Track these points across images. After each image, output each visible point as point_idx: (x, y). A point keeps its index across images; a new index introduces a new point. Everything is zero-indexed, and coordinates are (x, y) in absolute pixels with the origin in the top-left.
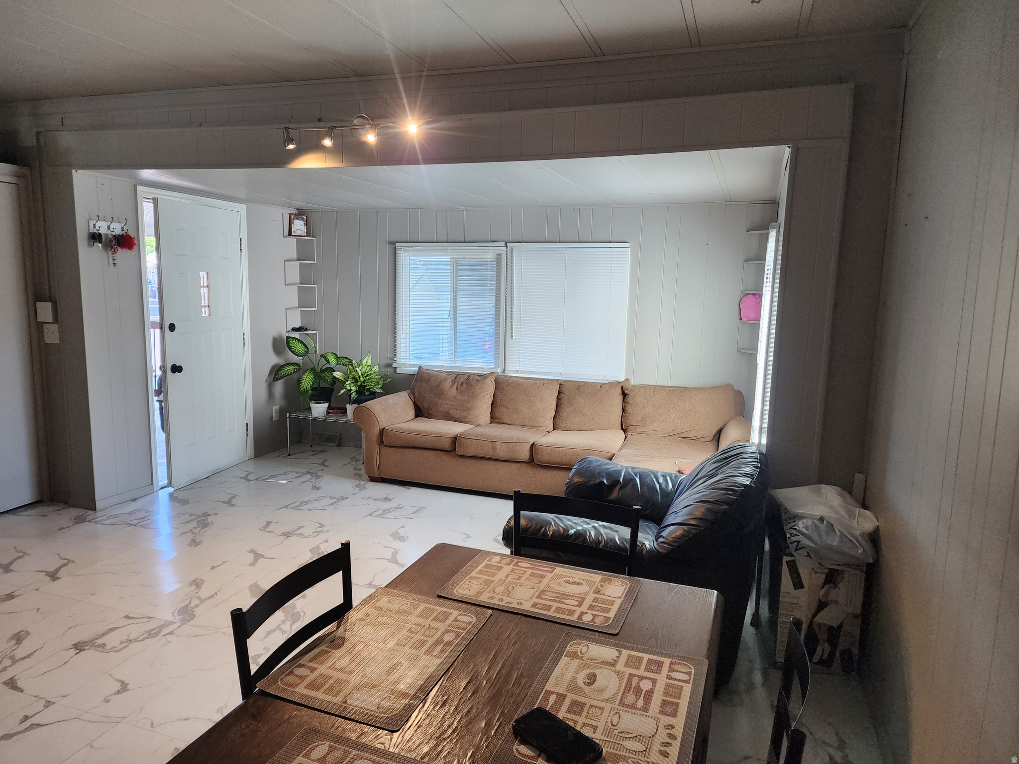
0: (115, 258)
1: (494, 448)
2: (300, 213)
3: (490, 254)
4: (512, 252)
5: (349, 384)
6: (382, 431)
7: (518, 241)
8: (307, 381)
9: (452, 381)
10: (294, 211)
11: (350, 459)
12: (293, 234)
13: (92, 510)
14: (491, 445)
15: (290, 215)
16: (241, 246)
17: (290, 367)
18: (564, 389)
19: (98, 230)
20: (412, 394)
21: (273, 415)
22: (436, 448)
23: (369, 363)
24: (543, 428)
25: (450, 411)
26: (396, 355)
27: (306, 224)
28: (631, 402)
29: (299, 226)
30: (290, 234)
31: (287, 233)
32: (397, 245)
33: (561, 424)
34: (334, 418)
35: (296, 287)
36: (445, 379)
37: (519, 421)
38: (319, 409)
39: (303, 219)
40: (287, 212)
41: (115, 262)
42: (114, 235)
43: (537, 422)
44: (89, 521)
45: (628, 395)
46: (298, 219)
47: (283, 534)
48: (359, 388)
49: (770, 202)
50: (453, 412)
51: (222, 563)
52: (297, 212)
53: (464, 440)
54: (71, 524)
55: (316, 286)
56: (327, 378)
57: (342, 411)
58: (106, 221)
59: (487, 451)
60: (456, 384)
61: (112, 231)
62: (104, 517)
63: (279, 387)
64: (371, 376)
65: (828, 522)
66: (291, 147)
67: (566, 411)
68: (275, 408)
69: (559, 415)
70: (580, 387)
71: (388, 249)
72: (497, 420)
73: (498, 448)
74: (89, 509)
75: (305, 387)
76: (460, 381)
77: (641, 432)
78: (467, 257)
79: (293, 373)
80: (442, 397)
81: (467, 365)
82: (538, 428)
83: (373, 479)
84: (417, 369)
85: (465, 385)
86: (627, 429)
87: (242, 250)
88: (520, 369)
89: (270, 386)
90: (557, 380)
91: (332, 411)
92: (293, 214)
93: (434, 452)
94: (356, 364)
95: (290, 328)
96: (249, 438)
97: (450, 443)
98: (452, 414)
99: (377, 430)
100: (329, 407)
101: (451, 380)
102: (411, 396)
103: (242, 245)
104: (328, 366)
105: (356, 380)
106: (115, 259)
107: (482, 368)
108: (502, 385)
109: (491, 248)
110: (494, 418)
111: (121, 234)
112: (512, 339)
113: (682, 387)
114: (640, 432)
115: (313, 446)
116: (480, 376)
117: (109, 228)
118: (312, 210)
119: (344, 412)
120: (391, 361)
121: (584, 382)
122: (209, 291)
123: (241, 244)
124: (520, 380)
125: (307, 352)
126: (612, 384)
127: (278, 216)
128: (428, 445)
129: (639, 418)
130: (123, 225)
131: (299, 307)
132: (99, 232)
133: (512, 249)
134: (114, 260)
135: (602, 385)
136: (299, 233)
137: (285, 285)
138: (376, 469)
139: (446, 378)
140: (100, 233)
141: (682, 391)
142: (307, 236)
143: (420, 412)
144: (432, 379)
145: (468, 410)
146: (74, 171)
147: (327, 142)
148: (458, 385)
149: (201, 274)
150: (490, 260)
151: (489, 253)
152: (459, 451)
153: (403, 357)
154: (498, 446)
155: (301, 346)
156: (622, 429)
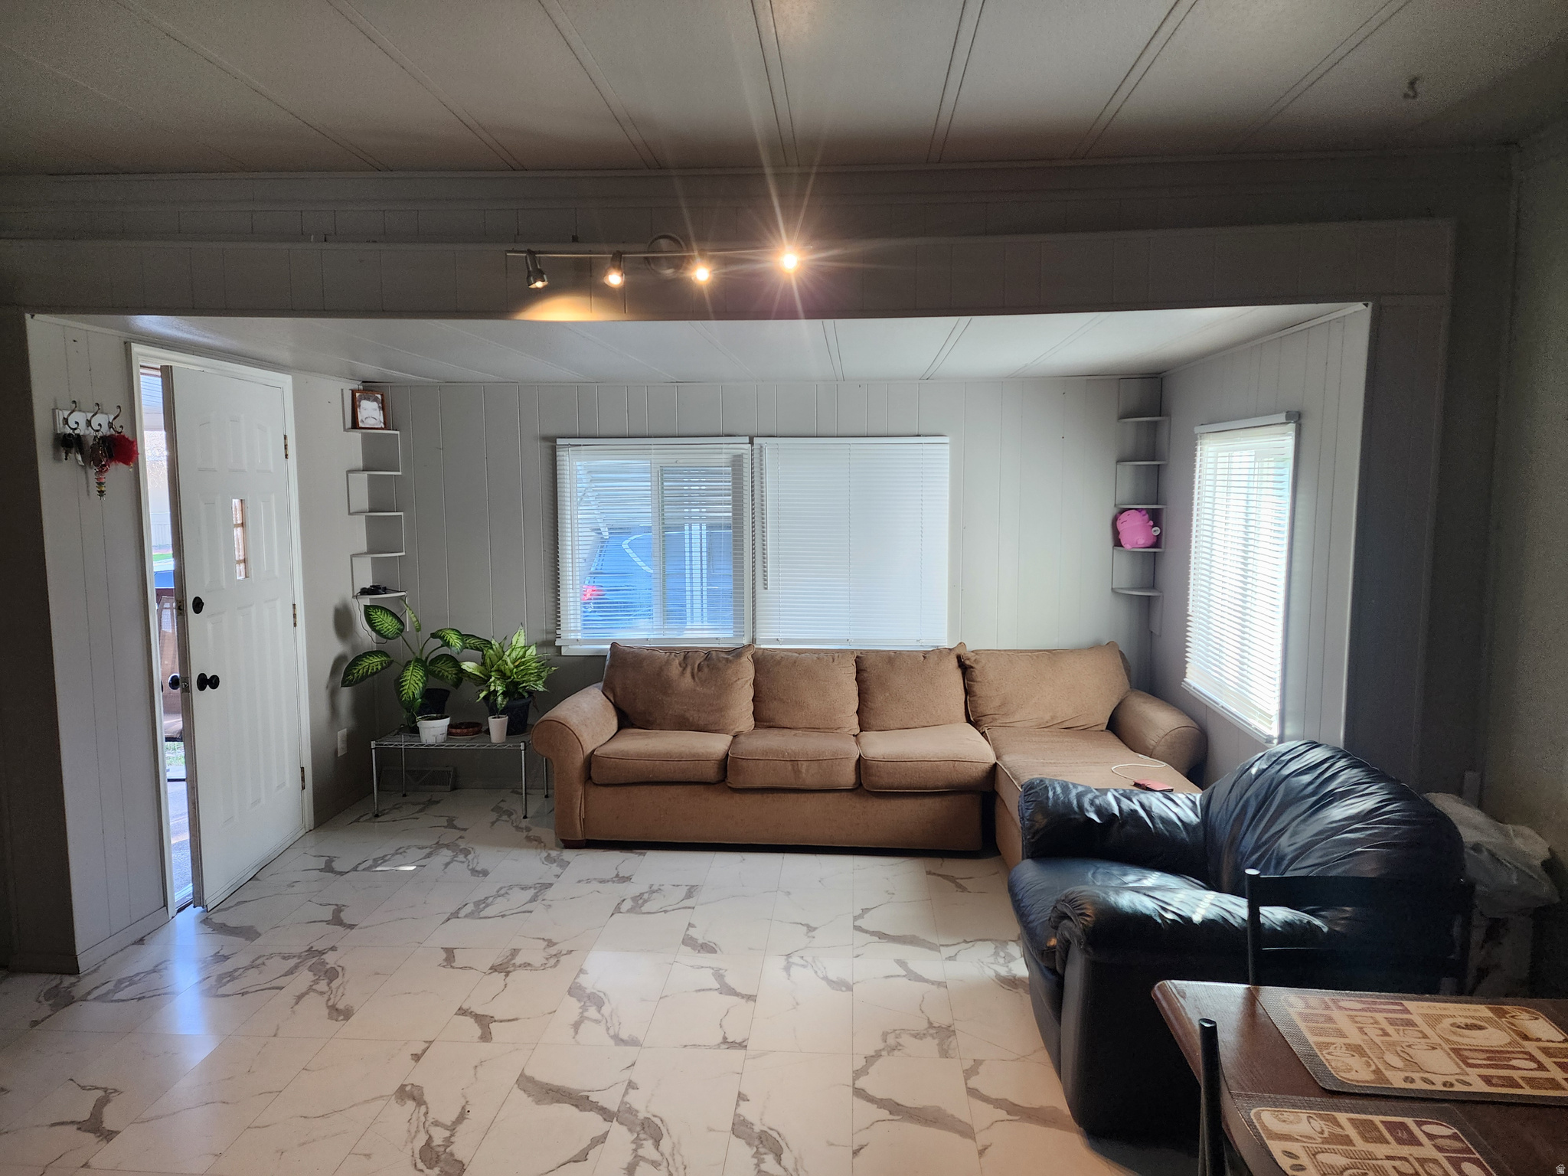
0: (103, 480)
1: (797, 772)
2: (369, 388)
3: (724, 456)
4: (761, 451)
5: (494, 682)
6: (590, 760)
7: (768, 435)
8: (414, 683)
9: (680, 664)
10: (356, 385)
11: (492, 810)
12: (361, 425)
13: (70, 974)
14: (790, 768)
15: (353, 392)
16: (286, 448)
17: (371, 658)
18: (866, 664)
19: (75, 429)
20: (608, 690)
21: (339, 747)
22: (692, 780)
23: (522, 642)
24: (846, 730)
25: (687, 715)
26: (560, 625)
27: (383, 408)
28: (978, 680)
29: (370, 412)
30: (355, 425)
31: (349, 424)
32: (559, 441)
33: (873, 722)
34: (462, 743)
35: (362, 518)
36: (668, 662)
37: (805, 721)
38: (433, 730)
39: (376, 400)
40: (349, 386)
41: (103, 489)
42: (101, 437)
43: (835, 720)
44: (84, 999)
45: (972, 667)
46: (368, 399)
47: (494, 969)
48: (506, 687)
49: (1149, 376)
50: (693, 715)
51: (427, 1045)
52: (361, 387)
53: (744, 763)
54: (46, 1009)
55: (402, 514)
56: (446, 674)
57: (476, 729)
58: (84, 412)
59: (785, 778)
60: (689, 670)
61: (97, 431)
62: (110, 986)
63: (345, 695)
64: (528, 664)
65: (1489, 851)
66: (539, 284)
67: (878, 699)
68: (342, 733)
69: (867, 707)
70: (892, 659)
71: (539, 450)
72: (766, 722)
73: (804, 771)
74: (63, 974)
75: (411, 694)
76: (694, 663)
77: (1004, 725)
78: (681, 461)
79: (382, 668)
80: (670, 691)
81: (688, 634)
82: (838, 731)
83: (570, 844)
84: (609, 647)
85: (706, 670)
86: (979, 720)
87: (289, 456)
88: (781, 636)
89: (333, 694)
90: (852, 652)
91: (459, 731)
92: (359, 391)
93: (689, 787)
94: (497, 645)
95: (357, 590)
96: (305, 793)
97: (716, 770)
98: (691, 719)
99: (579, 759)
100: (450, 726)
101: (677, 662)
102: (607, 694)
103: (289, 447)
104: (445, 650)
105: (503, 675)
106: (103, 483)
107: (717, 639)
108: (767, 666)
109: (725, 446)
110: (761, 720)
111: (108, 434)
112: (766, 589)
113: (1045, 651)
114: (1002, 725)
115: (407, 793)
116: (728, 652)
117: (89, 423)
118: (391, 384)
119: (482, 730)
120: (551, 637)
121: (895, 652)
122: (244, 532)
123: (286, 446)
124: (790, 654)
125: (402, 631)
126: (940, 653)
127: (335, 392)
128: (678, 777)
129: (997, 703)
130: (89, 415)
131: (370, 552)
132: (77, 432)
133: (761, 447)
134: (100, 484)
135: (926, 655)
136: (370, 423)
137: (350, 514)
138: (579, 826)
139: (668, 660)
140: (78, 435)
141: (1052, 655)
142: (386, 428)
143: (626, 721)
144: (645, 664)
145: (721, 710)
146: (28, 316)
147: (615, 279)
148: (693, 669)
149: (234, 500)
150: (723, 465)
151: (720, 454)
152: (733, 781)
153: (572, 629)
154: (804, 767)
155: (392, 620)
156: (969, 721)
